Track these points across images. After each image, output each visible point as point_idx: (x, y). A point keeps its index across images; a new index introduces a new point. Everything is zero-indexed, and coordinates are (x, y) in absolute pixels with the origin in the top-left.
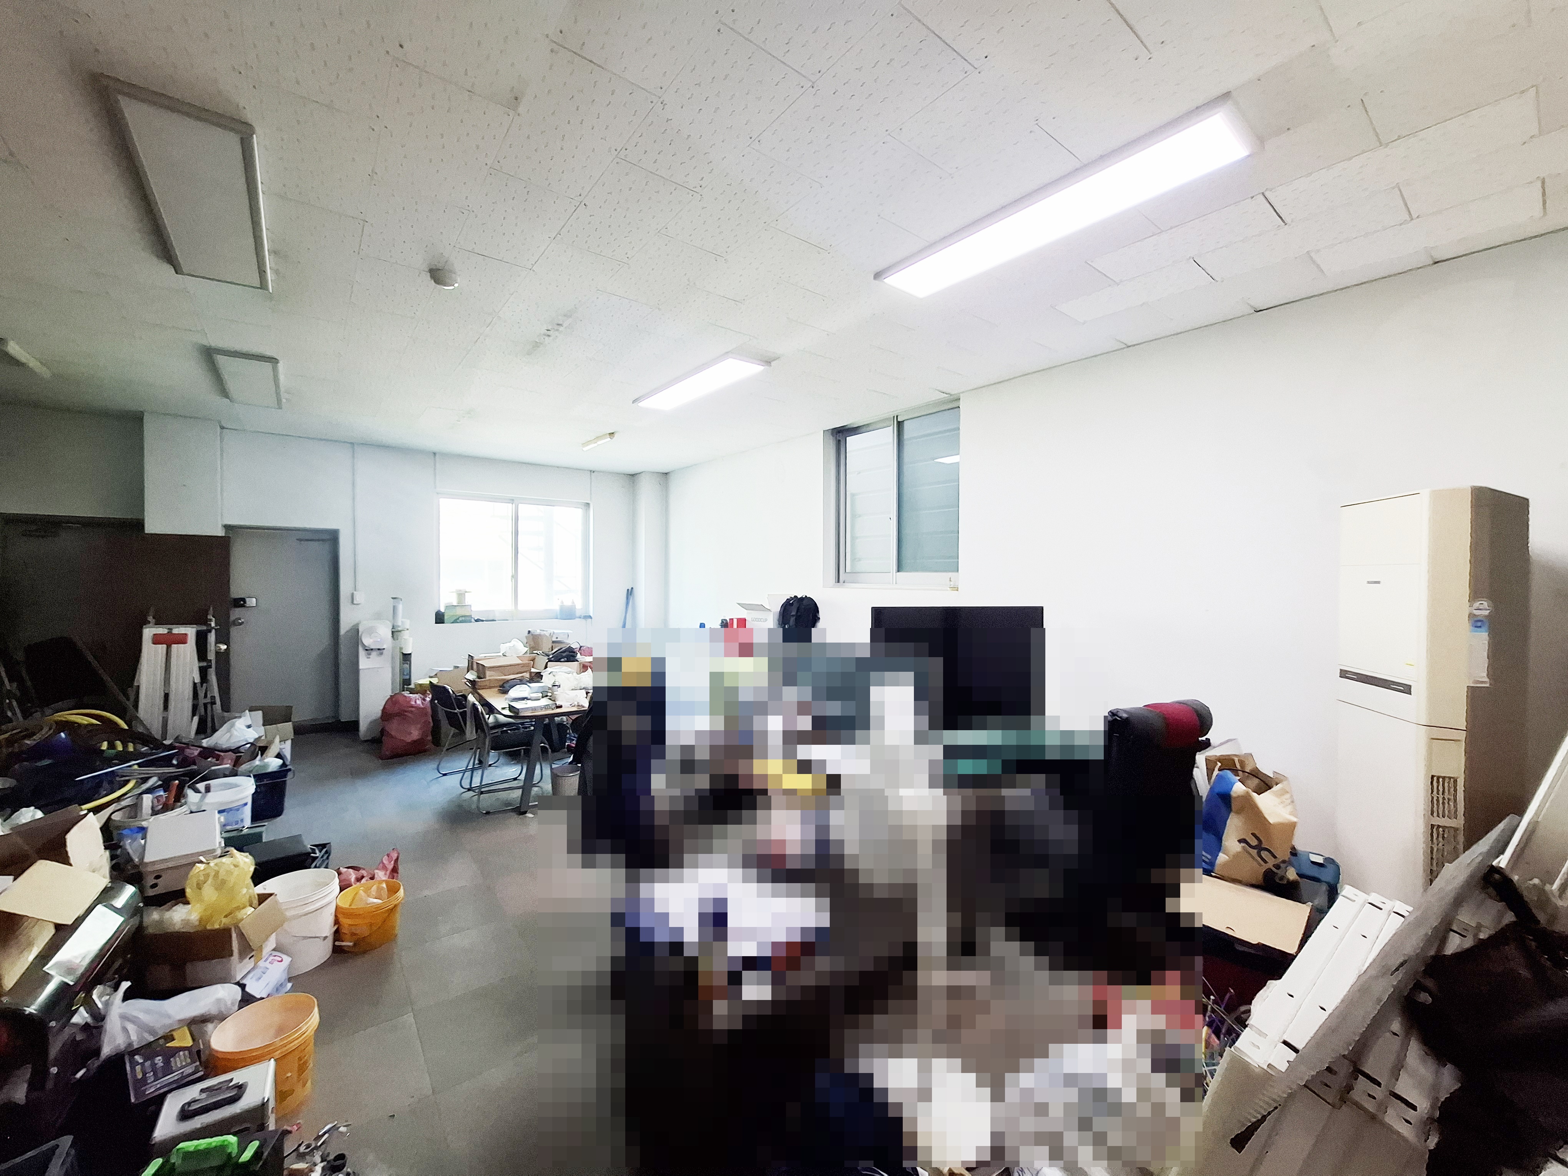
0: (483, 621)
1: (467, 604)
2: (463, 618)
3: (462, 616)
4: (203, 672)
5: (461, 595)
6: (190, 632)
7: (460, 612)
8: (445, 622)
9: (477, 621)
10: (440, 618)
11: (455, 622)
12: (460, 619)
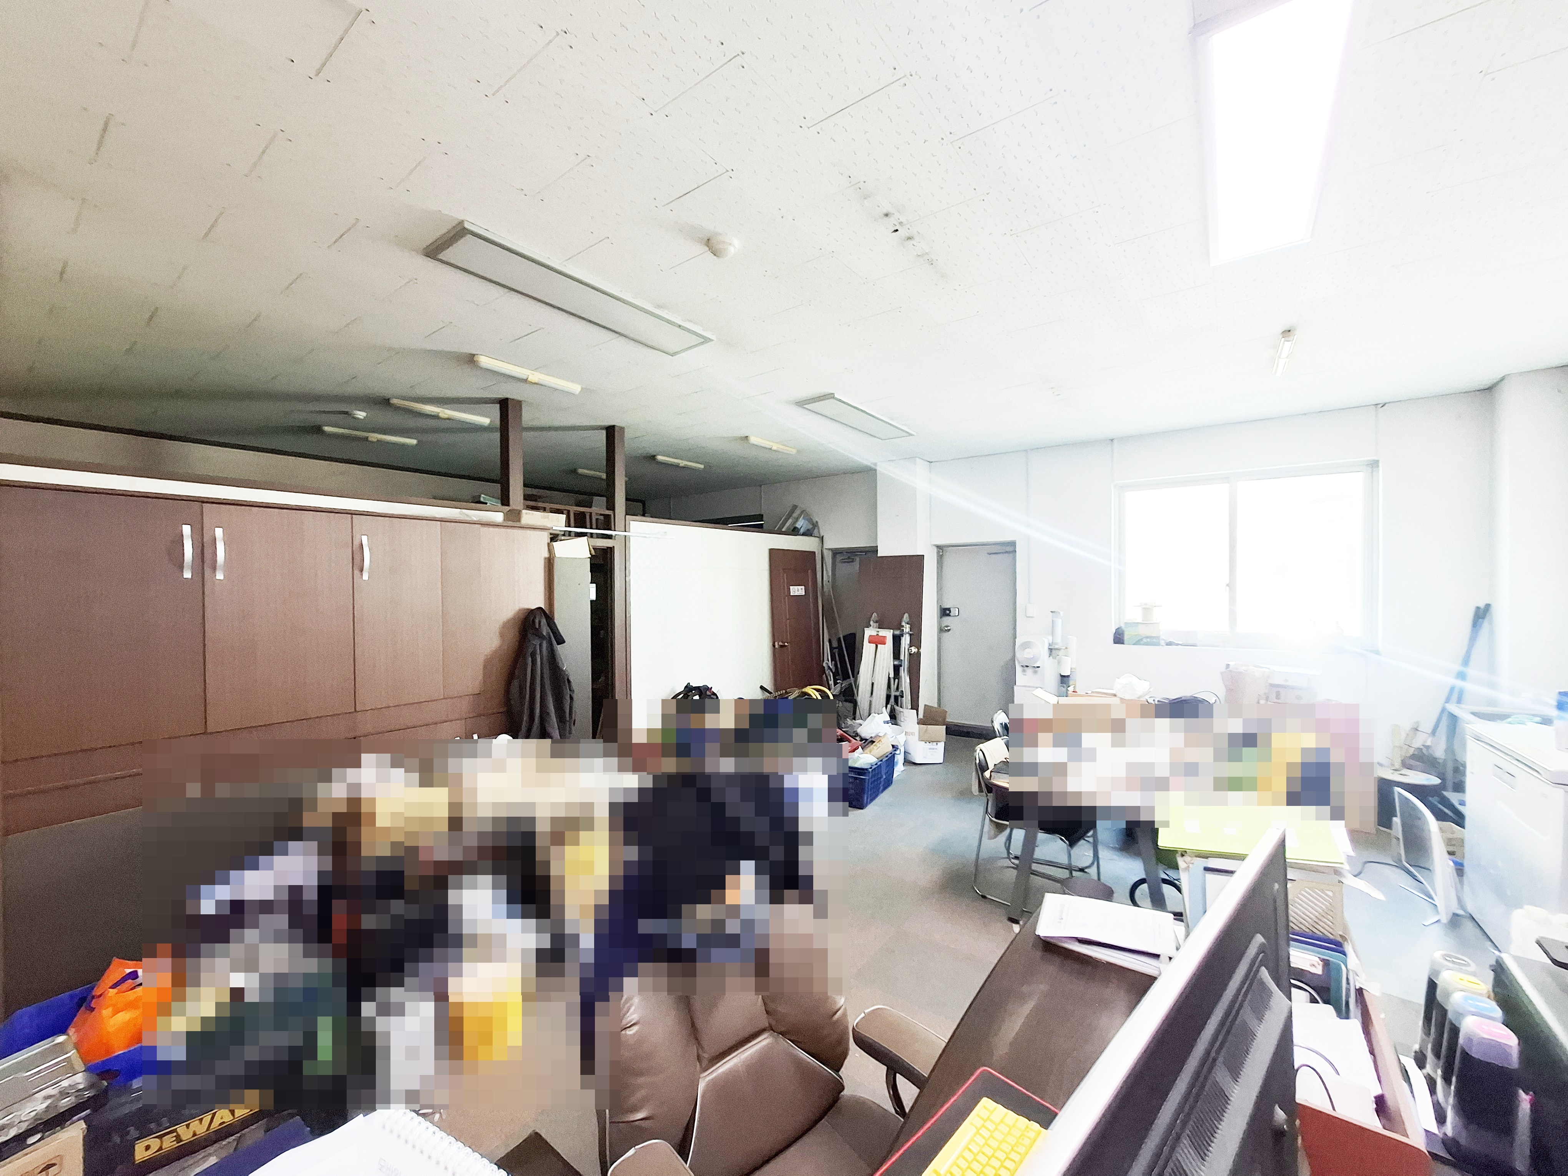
0: (1177, 645)
1: (1155, 622)
2: (1148, 640)
3: (1147, 637)
4: (897, 669)
5: (1147, 610)
6: (888, 634)
7: (1143, 631)
8: (1125, 642)
9: (1169, 644)
10: (1119, 639)
11: (1138, 643)
12: (1145, 640)
